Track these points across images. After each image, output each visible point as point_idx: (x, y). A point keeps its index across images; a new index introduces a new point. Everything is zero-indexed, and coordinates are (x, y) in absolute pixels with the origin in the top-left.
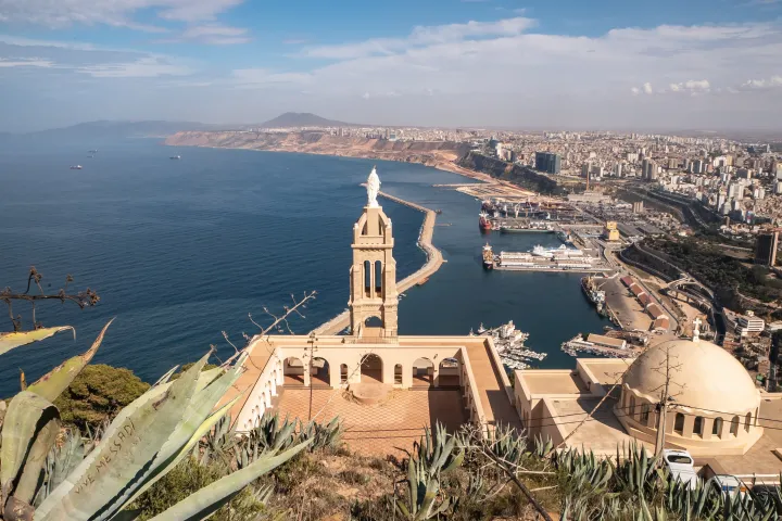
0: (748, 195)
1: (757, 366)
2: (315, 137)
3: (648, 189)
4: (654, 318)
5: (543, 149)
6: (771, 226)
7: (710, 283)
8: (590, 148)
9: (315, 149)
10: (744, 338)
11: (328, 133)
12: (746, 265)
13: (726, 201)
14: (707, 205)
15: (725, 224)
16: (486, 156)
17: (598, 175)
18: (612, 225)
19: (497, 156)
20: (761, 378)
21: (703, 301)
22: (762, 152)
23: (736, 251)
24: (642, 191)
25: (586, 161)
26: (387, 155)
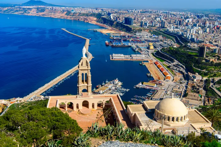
0: (197, 33)
1: (199, 91)
2: (43, 10)
3: (163, 31)
4: (165, 76)
5: (127, 16)
6: (204, 44)
7: (184, 64)
8: (143, 16)
9: (43, 15)
10: (195, 82)
11: (48, 9)
12: (195, 57)
13: (189, 35)
14: (183, 36)
15: (189, 43)
16: (107, 19)
17: (146, 26)
18: (151, 44)
19: (111, 19)
20: (200, 96)
21: (182, 70)
22: (202, 17)
23: (192, 52)
24: (161, 31)
25: (142, 20)
26: (71, 18)
